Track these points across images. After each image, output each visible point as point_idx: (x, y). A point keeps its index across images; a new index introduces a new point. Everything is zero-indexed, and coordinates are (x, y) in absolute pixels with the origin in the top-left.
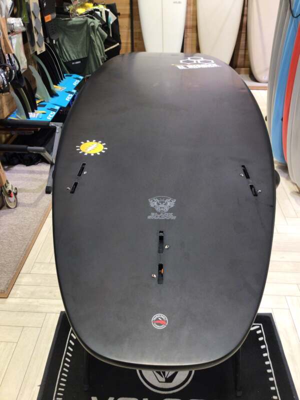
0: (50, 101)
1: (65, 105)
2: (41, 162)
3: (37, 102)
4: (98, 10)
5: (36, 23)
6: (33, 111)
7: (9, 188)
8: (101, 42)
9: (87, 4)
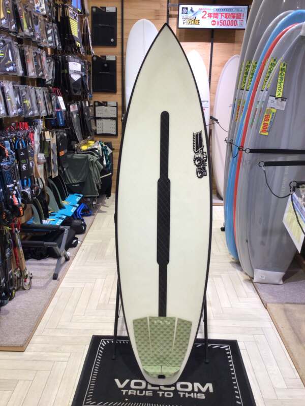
0: (59, 212)
1: (70, 215)
2: (48, 257)
3: (49, 212)
4: (97, 149)
5: (53, 157)
6: (46, 219)
7: (27, 273)
8: (97, 172)
9: (90, 142)
